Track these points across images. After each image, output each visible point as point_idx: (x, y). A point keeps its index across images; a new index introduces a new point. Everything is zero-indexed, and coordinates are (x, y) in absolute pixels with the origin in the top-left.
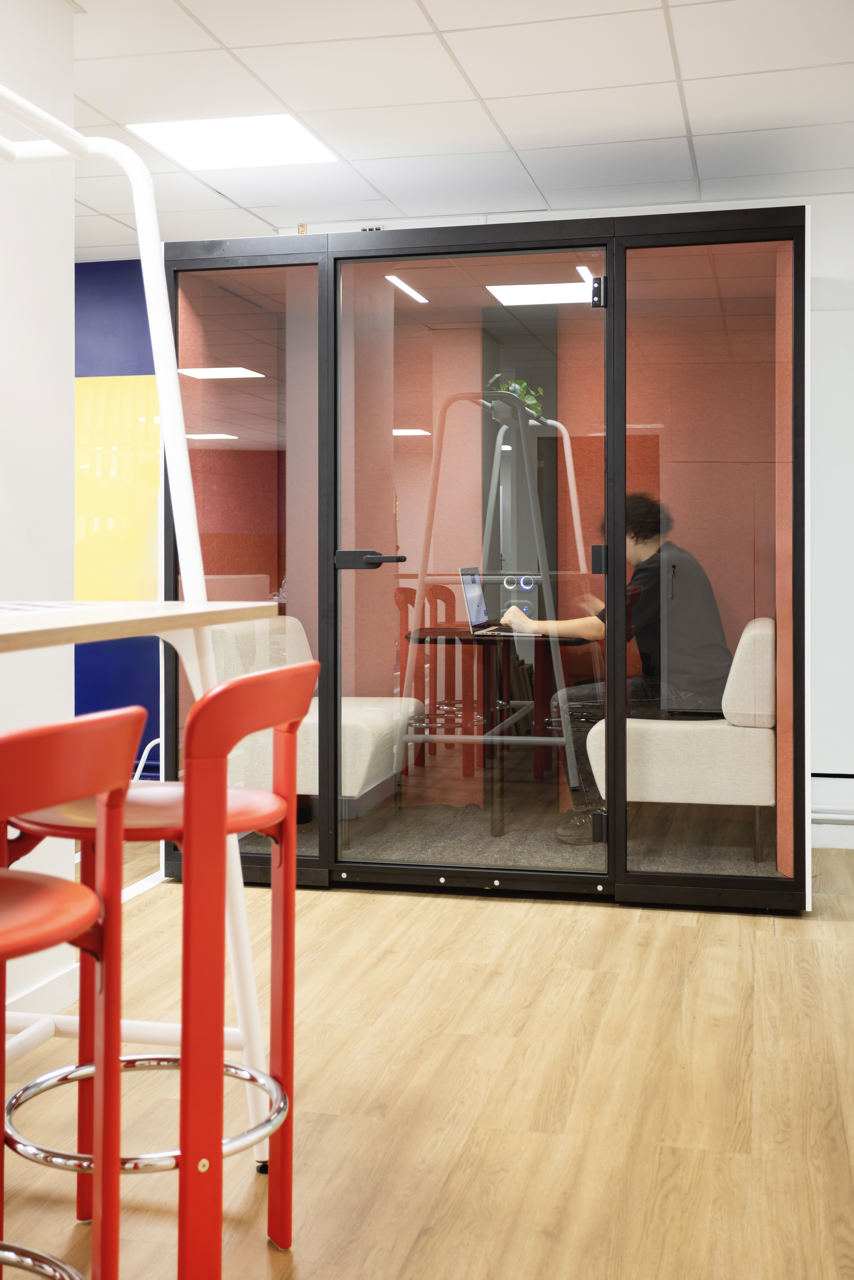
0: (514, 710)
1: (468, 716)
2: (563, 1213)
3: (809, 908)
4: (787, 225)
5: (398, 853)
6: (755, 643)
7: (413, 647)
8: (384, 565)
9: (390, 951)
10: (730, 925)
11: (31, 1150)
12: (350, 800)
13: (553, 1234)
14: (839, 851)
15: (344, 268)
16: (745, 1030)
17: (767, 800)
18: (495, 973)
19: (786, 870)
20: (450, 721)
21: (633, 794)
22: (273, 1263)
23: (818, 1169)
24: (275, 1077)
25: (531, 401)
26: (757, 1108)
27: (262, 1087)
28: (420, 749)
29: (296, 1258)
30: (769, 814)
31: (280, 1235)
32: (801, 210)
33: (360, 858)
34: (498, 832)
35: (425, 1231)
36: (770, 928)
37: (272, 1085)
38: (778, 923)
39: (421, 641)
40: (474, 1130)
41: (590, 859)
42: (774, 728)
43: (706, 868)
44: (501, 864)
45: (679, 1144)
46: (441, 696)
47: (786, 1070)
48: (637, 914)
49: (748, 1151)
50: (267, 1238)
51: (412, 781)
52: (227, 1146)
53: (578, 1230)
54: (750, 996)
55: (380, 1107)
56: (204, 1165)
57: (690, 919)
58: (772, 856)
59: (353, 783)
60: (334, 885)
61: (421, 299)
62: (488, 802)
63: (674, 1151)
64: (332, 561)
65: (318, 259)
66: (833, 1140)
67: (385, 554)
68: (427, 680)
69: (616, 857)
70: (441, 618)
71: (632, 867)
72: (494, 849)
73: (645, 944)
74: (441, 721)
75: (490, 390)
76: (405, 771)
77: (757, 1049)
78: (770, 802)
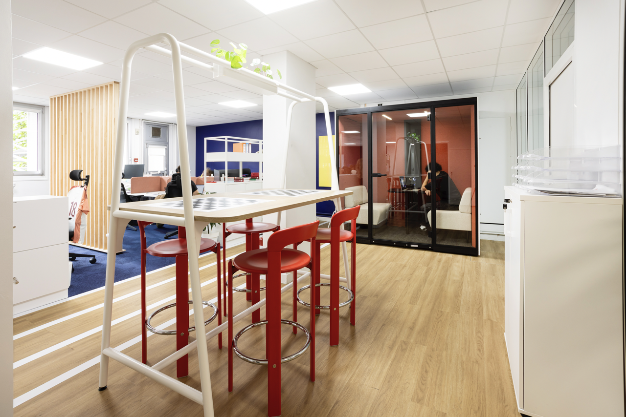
0: (414, 204)
1: (403, 206)
2: (414, 324)
3: (479, 255)
4: (473, 101)
5: (385, 237)
6: (467, 194)
7: (390, 193)
8: (382, 176)
9: (382, 260)
10: (460, 257)
11: (302, 302)
12: (375, 225)
13: (412, 329)
14: (488, 240)
15: (373, 114)
16: (461, 284)
17: (469, 229)
18: (405, 266)
19: (474, 246)
20: (400, 207)
21: (438, 227)
22: (351, 328)
23: (475, 319)
24: (351, 290)
25: (417, 138)
26: (462, 303)
27: (349, 292)
28: (393, 213)
29: (356, 328)
30: (470, 233)
31: (353, 323)
32: (476, 98)
33: (377, 238)
34: (408, 233)
35: (384, 325)
36: (469, 259)
37: (351, 292)
38: (472, 258)
39: (393, 192)
40: (397, 302)
41: (427, 241)
42: (471, 213)
43: (455, 244)
44: (408, 241)
45: (443, 310)
46: (398, 201)
47: (470, 294)
48: (439, 254)
49: (459, 313)
50: (350, 322)
51: (391, 220)
52: (340, 305)
53: (417, 328)
54: (463, 275)
55: (377, 296)
56: (335, 309)
57: (451, 256)
58: (471, 242)
59: (376, 222)
60: (371, 243)
61: (390, 119)
62: (406, 226)
63: (441, 312)
64: (371, 175)
65: (367, 112)
66: (479, 312)
67: (382, 174)
68: (394, 197)
69: (434, 241)
70: (398, 184)
71: (438, 243)
72: (407, 237)
73: (440, 261)
74: (398, 207)
75: (408, 136)
76: (389, 218)
77: (463, 288)
78: (471, 230)
